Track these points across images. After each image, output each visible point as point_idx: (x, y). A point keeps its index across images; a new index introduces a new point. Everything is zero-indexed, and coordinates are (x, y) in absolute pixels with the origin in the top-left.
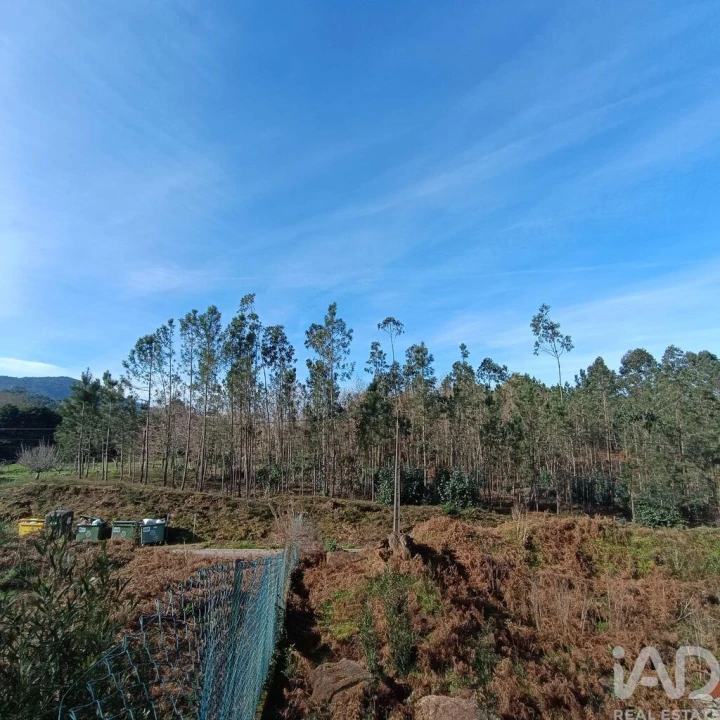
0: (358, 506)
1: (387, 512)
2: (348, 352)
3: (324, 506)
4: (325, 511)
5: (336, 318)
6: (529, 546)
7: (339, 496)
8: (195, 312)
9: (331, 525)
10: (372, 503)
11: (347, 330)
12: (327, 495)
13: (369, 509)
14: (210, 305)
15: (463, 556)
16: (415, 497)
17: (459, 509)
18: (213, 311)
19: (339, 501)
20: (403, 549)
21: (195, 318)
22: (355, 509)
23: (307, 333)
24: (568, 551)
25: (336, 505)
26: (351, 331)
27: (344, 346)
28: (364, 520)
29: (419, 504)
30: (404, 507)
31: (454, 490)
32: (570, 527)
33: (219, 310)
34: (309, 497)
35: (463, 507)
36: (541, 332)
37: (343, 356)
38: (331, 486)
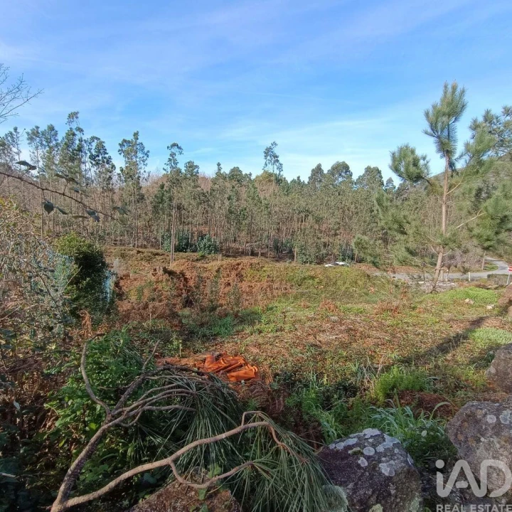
0: (152, 253)
1: (168, 256)
2: (146, 165)
3: (132, 253)
4: (133, 255)
5: (138, 141)
6: (218, 271)
7: (141, 247)
8: (37, 127)
9: (136, 262)
10: (160, 251)
11: (146, 150)
12: (134, 246)
13: (157, 254)
14: (49, 124)
15: (188, 275)
16: (183, 248)
17: (206, 255)
18: (51, 128)
19: (140, 250)
20: (161, 272)
21: (38, 133)
22: (149, 254)
23: (120, 144)
24: (234, 273)
25: (139, 252)
26: (148, 151)
27: (143, 161)
28: (154, 260)
29: (186, 252)
30: (176, 253)
31: (205, 245)
32: (238, 264)
33: (56, 129)
34: (123, 248)
35: (209, 254)
36: (269, 158)
37: (143, 167)
38: (136, 242)
